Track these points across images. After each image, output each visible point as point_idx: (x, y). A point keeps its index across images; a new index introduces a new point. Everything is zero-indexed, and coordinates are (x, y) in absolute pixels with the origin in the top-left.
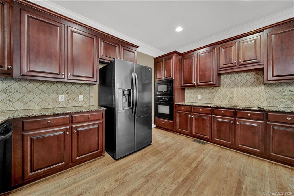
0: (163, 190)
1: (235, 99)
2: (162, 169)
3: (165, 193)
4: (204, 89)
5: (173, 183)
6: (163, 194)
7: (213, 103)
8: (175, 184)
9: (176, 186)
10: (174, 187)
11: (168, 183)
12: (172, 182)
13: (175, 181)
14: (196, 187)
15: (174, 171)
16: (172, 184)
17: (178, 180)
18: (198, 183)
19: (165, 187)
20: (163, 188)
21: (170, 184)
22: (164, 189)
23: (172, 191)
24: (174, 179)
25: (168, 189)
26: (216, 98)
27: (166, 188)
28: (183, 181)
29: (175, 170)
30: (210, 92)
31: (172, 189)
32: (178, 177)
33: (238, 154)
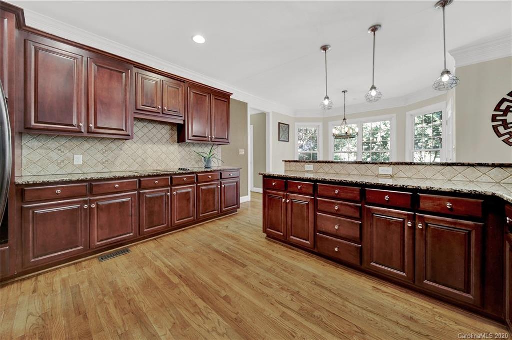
0: (219, 334)
1: (150, 161)
2: (164, 332)
3: (225, 331)
4: (91, 142)
5: (205, 316)
6: (225, 335)
7: (112, 171)
8: (209, 312)
9: (214, 312)
10: (214, 315)
11: (205, 323)
12: (203, 317)
13: (203, 311)
14: (219, 288)
15: (177, 310)
16: (208, 318)
17: (202, 307)
18: (214, 284)
19: (213, 330)
20: (214, 333)
21: (206, 320)
22: (216, 331)
23: (221, 319)
24: (199, 313)
25: (218, 325)
26: (120, 160)
27: (216, 328)
28: (204, 301)
29: (175, 308)
30: (107, 149)
31: (218, 319)
32: (196, 305)
33: (175, 235)
